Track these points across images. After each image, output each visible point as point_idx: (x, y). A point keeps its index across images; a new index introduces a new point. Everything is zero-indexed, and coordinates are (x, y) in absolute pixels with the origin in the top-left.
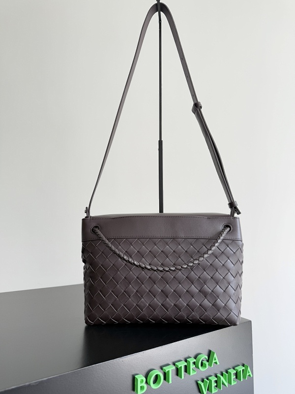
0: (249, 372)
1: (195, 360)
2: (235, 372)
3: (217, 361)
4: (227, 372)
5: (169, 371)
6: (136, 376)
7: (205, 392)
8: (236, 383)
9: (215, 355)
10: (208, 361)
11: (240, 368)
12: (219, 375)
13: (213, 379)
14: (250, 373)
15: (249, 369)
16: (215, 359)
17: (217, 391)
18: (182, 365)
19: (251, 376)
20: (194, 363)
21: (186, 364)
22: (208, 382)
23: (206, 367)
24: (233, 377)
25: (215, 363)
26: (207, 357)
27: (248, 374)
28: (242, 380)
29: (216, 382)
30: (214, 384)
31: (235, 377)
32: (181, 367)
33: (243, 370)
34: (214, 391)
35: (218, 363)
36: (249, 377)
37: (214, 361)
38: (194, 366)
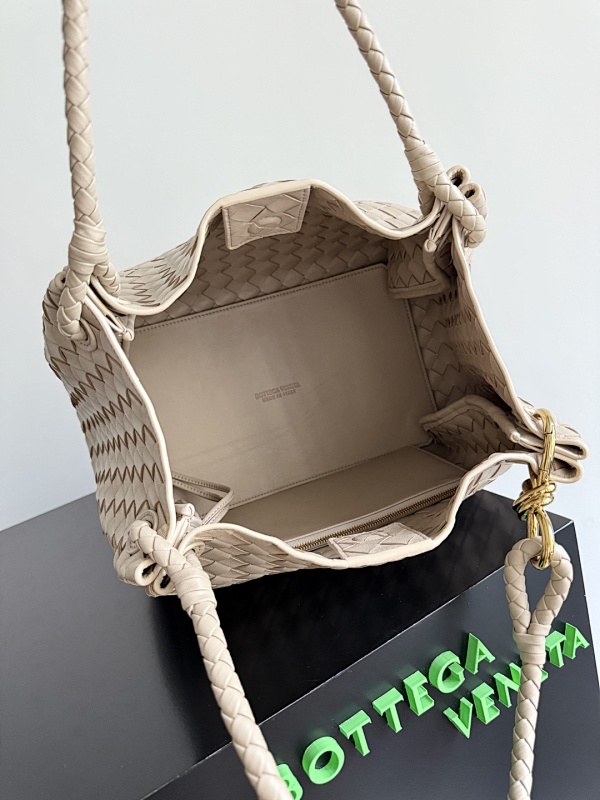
0: (578, 640)
1: (425, 681)
3: (487, 654)
5: (356, 732)
7: (467, 732)
9: (481, 645)
10: (463, 664)
11: (555, 643)
12: (499, 677)
13: (483, 692)
14: (583, 641)
15: (578, 634)
16: (481, 653)
17: (498, 714)
18: (390, 703)
21: (401, 698)
22: (471, 706)
23: (458, 679)
25: (481, 664)
26: (457, 659)
30: (487, 705)
32: (389, 710)
33: (562, 644)
34: (490, 717)
35: (491, 658)
36: (580, 649)
37: (479, 659)
38: (426, 693)
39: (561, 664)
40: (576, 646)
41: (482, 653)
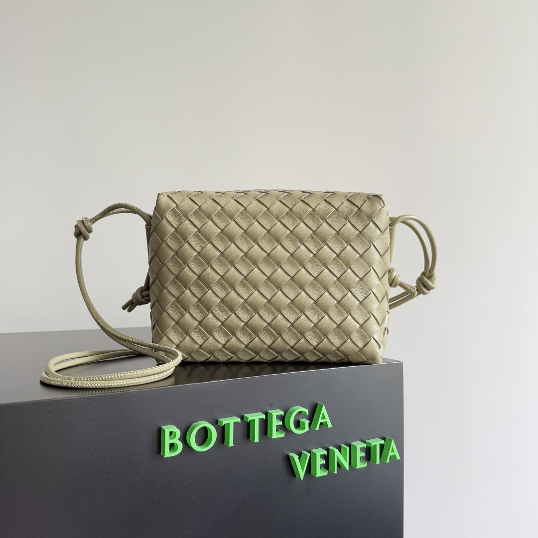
0: (393, 451)
1: (282, 413)
2: (364, 445)
3: (327, 420)
4: (349, 445)
5: (229, 423)
6: (163, 427)
7: (302, 474)
8: (365, 465)
9: (324, 410)
10: (310, 419)
11: (376, 443)
12: (331, 448)
13: (320, 452)
14: (396, 453)
15: (393, 444)
16: (324, 418)
17: (325, 473)
18: (256, 417)
19: (398, 458)
20: (282, 418)
21: (264, 416)
22: (309, 455)
23: (304, 428)
24: (360, 454)
25: (321, 424)
26: (306, 411)
27: (390, 454)
28: (378, 462)
29: (325, 457)
30: (320, 462)
31: (363, 454)
32: (254, 420)
33: (382, 446)
34: (320, 473)
35: (330, 425)
36: (393, 458)
37: (320, 421)
38: (281, 423)
41: (324, 416)
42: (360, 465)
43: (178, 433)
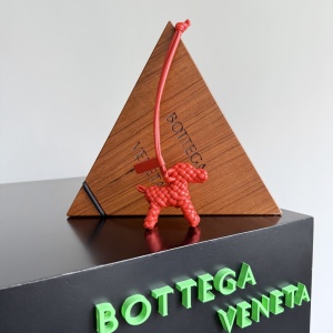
0: (305, 295)
1: (212, 278)
2: (282, 294)
3: (252, 278)
4: (269, 295)
5: (163, 295)
7: (230, 328)
8: (282, 310)
9: (249, 271)
10: (236, 279)
11: (291, 290)
12: (254, 300)
13: (244, 305)
14: (307, 297)
15: (305, 290)
17: (249, 323)
18: (186, 285)
19: (308, 300)
20: (211, 283)
21: (195, 284)
22: (236, 310)
23: (232, 288)
24: (278, 302)
25: (247, 283)
26: (234, 273)
29: (249, 310)
30: (247, 314)
31: (281, 302)
32: (186, 290)
33: (295, 292)
34: (245, 324)
35: (254, 283)
36: (304, 301)
37: (247, 279)
38: (211, 288)
39: (292, 306)
40: (303, 297)
41: (249, 276)
42: (279, 310)
43: (113, 312)
